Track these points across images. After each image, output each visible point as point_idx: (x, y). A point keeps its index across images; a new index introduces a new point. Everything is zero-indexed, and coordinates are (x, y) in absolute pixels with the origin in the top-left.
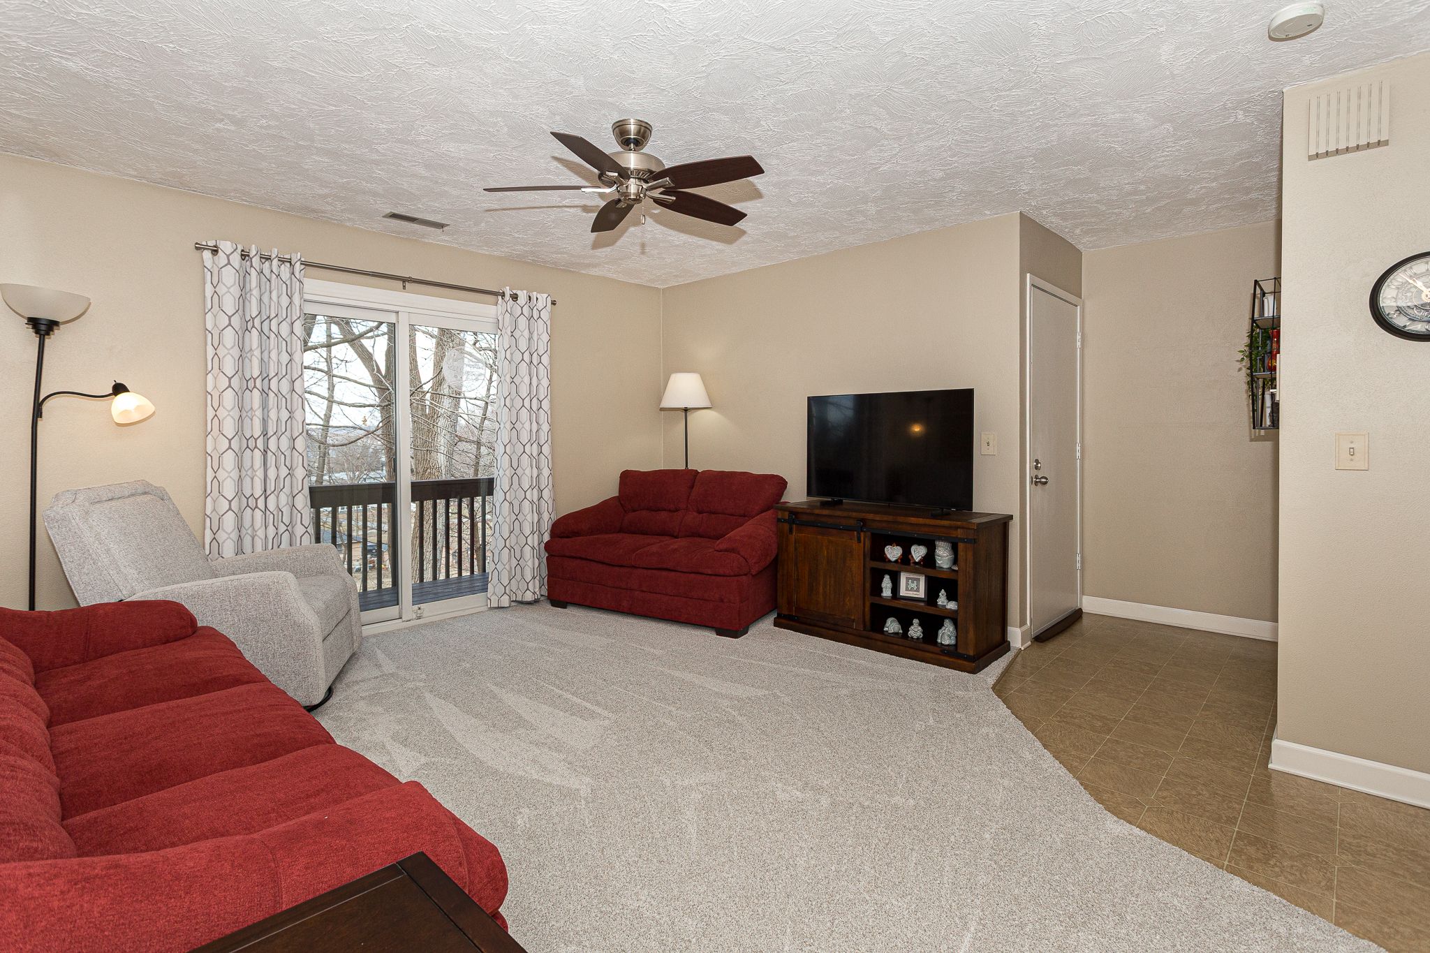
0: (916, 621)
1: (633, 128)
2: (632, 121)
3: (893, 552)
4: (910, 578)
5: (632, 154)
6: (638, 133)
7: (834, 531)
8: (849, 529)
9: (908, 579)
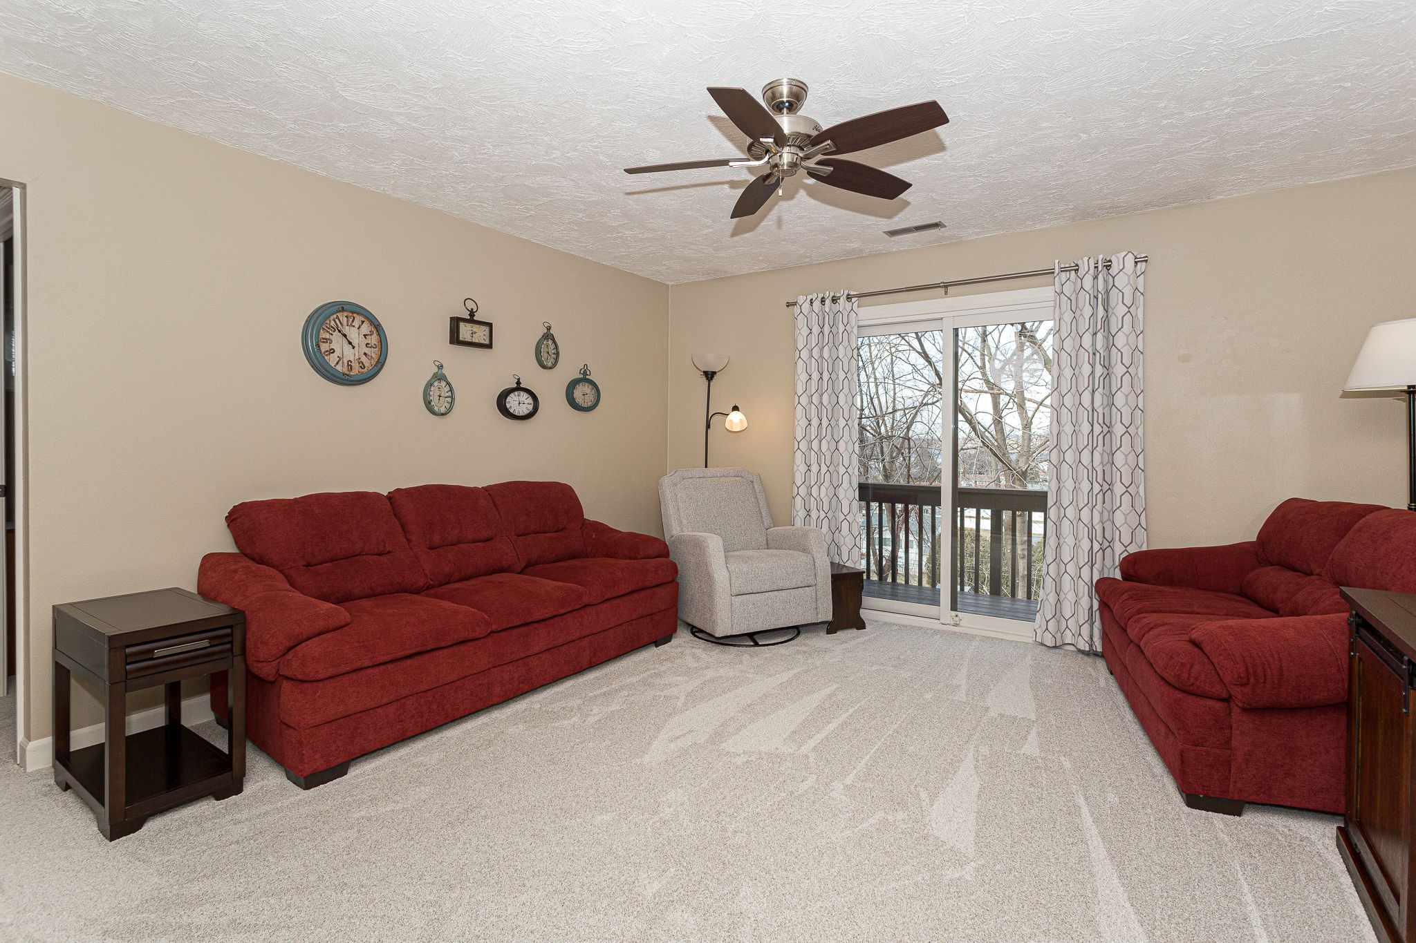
1: (785, 89)
2: (785, 81)
5: (785, 117)
6: (791, 94)
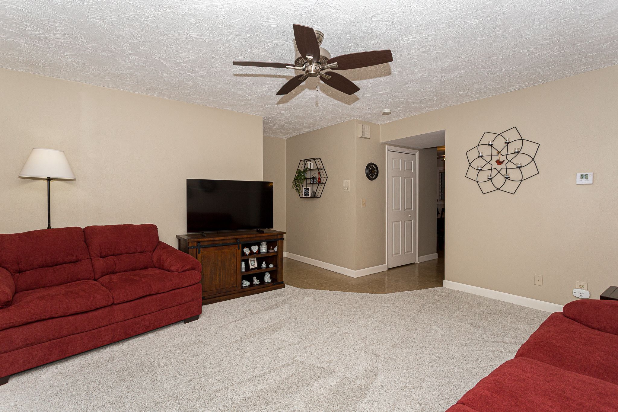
0: (255, 278)
3: (247, 251)
4: (252, 261)
7: (226, 247)
8: (232, 244)
9: (251, 261)
